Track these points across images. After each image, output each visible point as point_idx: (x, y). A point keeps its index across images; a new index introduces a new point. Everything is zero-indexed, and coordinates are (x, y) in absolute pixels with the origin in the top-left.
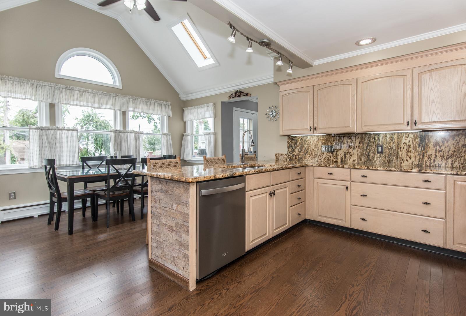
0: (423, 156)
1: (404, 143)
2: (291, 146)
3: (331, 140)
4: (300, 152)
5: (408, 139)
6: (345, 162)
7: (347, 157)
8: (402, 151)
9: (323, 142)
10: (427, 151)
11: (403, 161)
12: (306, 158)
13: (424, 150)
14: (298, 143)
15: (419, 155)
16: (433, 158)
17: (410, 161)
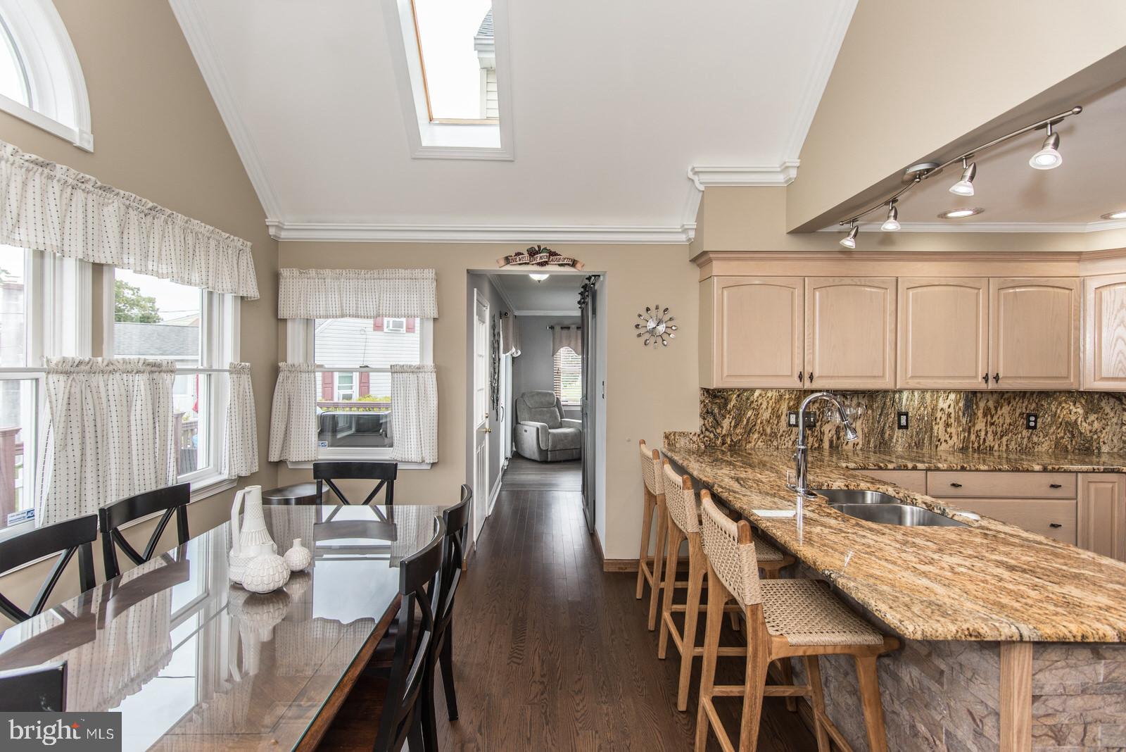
0: (969, 433)
1: (942, 409)
2: (712, 413)
4: (735, 427)
5: (948, 402)
6: (838, 447)
7: (842, 438)
8: (938, 424)
9: (792, 403)
10: (974, 425)
11: (939, 443)
12: (750, 442)
13: (970, 422)
14: (730, 406)
15: (963, 431)
16: (982, 437)
17: (951, 443)
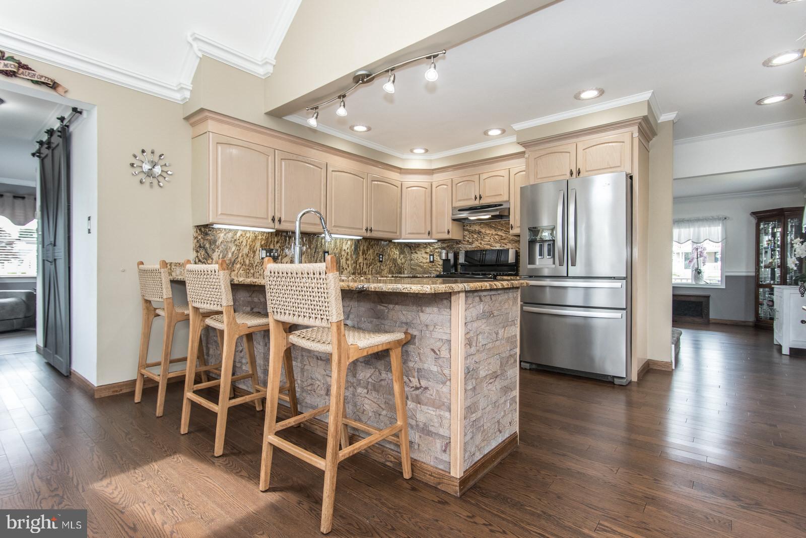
0: (356, 264)
1: (344, 250)
3: (274, 241)
5: (347, 246)
8: (343, 259)
9: (263, 243)
10: (358, 260)
11: (343, 270)
13: (357, 258)
14: (218, 243)
16: (362, 267)
17: (348, 270)
